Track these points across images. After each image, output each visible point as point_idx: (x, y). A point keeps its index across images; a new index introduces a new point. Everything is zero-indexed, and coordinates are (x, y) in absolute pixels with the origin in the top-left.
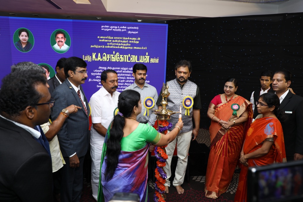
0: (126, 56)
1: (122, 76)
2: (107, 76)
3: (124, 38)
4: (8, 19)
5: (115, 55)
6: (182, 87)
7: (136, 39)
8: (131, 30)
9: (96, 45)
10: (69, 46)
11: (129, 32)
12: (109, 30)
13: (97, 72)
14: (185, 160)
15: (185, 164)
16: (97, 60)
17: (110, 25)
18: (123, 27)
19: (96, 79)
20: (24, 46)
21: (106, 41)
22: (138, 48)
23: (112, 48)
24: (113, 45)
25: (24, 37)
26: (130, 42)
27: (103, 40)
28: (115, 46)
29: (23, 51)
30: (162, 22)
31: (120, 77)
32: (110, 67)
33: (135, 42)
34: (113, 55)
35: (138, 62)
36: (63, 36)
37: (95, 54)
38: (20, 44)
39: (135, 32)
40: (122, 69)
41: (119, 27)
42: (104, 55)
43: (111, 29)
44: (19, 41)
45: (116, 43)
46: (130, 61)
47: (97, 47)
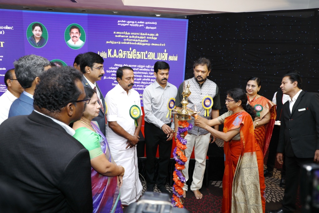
0: (143, 53)
1: (138, 74)
2: (123, 73)
3: (141, 34)
4: (22, 13)
5: (132, 52)
6: (201, 86)
7: (154, 35)
8: (149, 25)
9: (112, 41)
10: (84, 42)
11: (147, 28)
12: (126, 25)
13: (113, 70)
14: (203, 164)
15: (204, 168)
16: (112, 57)
17: (127, 20)
18: (141, 22)
19: (111, 76)
20: (37, 41)
21: (123, 36)
22: (156, 45)
23: (128, 44)
24: (129, 41)
25: (38, 32)
26: (148, 38)
27: (119, 36)
28: (132, 42)
29: (36, 47)
30: (183, 17)
31: (137, 75)
32: (126, 64)
33: (153, 38)
34: (130, 52)
35: (156, 59)
36: (78, 32)
37: (111, 50)
38: (34, 39)
39: (153, 27)
40: (139, 66)
41: (136, 22)
42: (120, 52)
43: (127, 23)
44: (32, 35)
45: (133, 39)
46: (147, 59)
47: (112, 43)
